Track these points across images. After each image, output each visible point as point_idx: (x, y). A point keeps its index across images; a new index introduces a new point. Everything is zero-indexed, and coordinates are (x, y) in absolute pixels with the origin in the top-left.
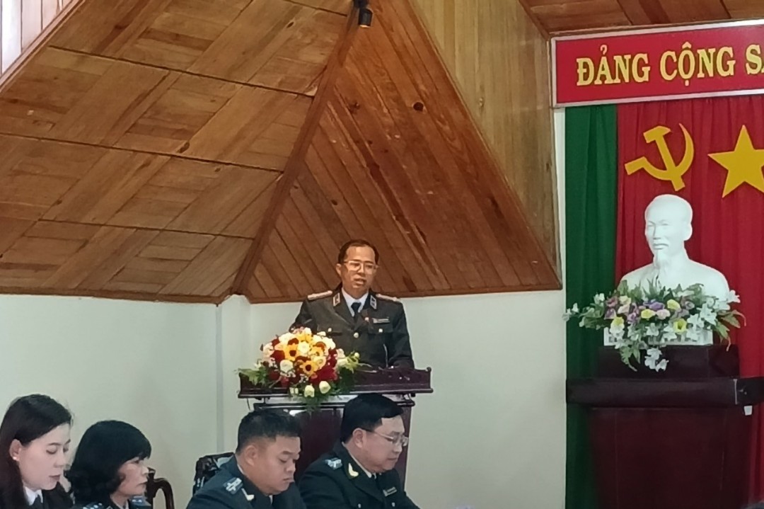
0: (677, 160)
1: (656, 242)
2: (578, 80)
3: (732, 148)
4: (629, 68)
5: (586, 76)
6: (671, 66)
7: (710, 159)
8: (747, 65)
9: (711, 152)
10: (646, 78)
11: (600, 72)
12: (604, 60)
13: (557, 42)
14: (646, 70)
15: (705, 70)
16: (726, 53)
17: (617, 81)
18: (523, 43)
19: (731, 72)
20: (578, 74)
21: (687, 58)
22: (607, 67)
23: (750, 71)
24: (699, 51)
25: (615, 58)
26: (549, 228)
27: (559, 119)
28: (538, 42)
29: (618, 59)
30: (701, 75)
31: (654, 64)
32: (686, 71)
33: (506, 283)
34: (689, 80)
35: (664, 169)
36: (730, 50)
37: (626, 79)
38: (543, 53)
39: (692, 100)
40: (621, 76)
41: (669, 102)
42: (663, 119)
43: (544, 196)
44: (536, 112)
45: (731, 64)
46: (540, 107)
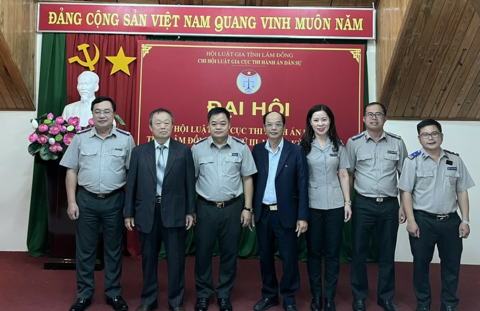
0: (92, 58)
1: (83, 91)
2: (49, 21)
3: (115, 55)
4: (72, 18)
5: (53, 20)
6: (91, 19)
7: (107, 60)
8: (124, 22)
9: (107, 56)
10: (80, 23)
11: (59, 19)
12: (61, 14)
13: (40, 4)
14: (80, 20)
15: (106, 22)
16: (115, 16)
17: (67, 23)
18: (25, 3)
19: (117, 24)
20: (49, 19)
21: (98, 17)
22: (62, 17)
23: (125, 24)
24: (104, 14)
25: (66, 13)
26: (31, 84)
27: (39, 38)
28: (32, 4)
29: (68, 14)
30: (104, 24)
31: (84, 18)
32: (98, 22)
33: (10, 107)
34: (99, 26)
35: (86, 61)
36: (117, 15)
37: (71, 23)
38: (34, 7)
39: (100, 34)
40: (69, 21)
41: (89, 34)
42: (86, 41)
43: (30, 69)
44: (29, 33)
45: (117, 21)
46: (31, 31)
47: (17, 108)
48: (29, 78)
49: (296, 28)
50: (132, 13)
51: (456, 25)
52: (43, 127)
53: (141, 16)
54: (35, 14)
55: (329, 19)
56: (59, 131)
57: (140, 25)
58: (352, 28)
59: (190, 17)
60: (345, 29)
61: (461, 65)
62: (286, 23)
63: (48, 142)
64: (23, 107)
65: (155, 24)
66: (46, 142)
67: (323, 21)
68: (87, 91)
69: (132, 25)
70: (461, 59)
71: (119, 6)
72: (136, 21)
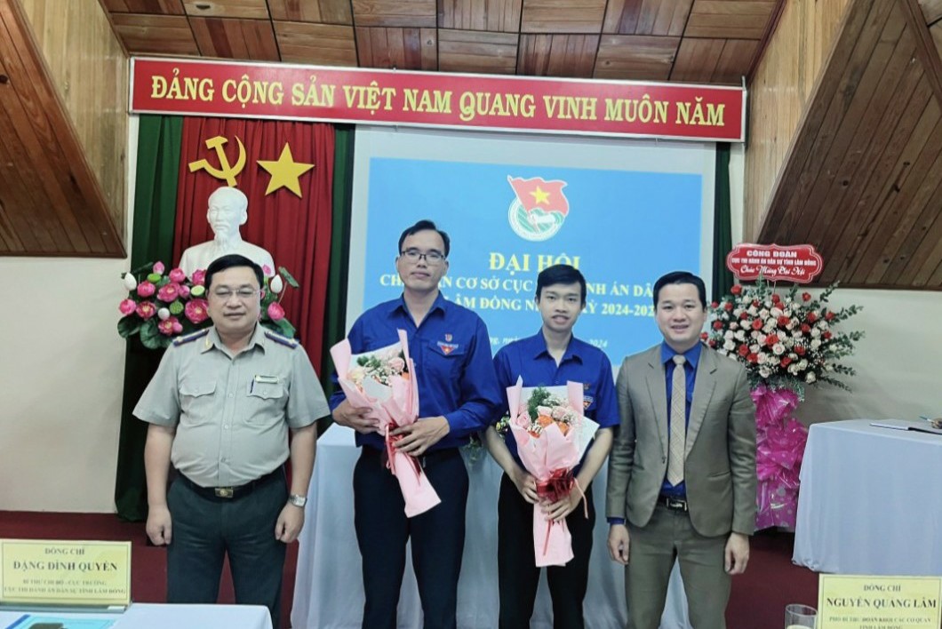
0: (233, 163)
1: (218, 223)
2: (152, 93)
3: (276, 158)
4: (195, 88)
5: (159, 91)
6: (231, 91)
7: (260, 168)
8: (293, 98)
9: (261, 159)
10: (210, 98)
11: (172, 89)
12: (176, 81)
13: (136, 61)
14: (211, 92)
15: (259, 98)
16: (277, 86)
17: (186, 97)
18: (107, 57)
19: (279, 101)
20: (152, 89)
21: (244, 88)
22: (177, 86)
23: (294, 102)
24: (255, 83)
25: (185, 79)
26: (119, 207)
27: (133, 124)
28: (119, 60)
29: (188, 81)
30: (255, 101)
31: (218, 88)
32: (244, 96)
33: (78, 250)
34: (246, 103)
35: (221, 169)
36: (280, 85)
37: (194, 97)
38: (124, 67)
39: (247, 119)
40: (189, 94)
41: (228, 119)
42: (222, 132)
43: (117, 181)
44: (115, 113)
45: (280, 95)
46: (118, 110)
47: (92, 252)
48: (115, 199)
49: (607, 118)
50: (307, 82)
51: (897, 118)
52: (145, 288)
53: (325, 87)
54: (125, 78)
55: (666, 103)
56: (176, 295)
57: (323, 104)
58: (706, 120)
59: (416, 91)
60: (693, 122)
61: (898, 190)
62: (589, 108)
63: (156, 315)
64: (102, 250)
65: (350, 104)
66: (152, 314)
67: (654, 107)
68: (226, 223)
69: (307, 103)
70: (898, 180)
71: (283, 69)
72: (315, 96)
